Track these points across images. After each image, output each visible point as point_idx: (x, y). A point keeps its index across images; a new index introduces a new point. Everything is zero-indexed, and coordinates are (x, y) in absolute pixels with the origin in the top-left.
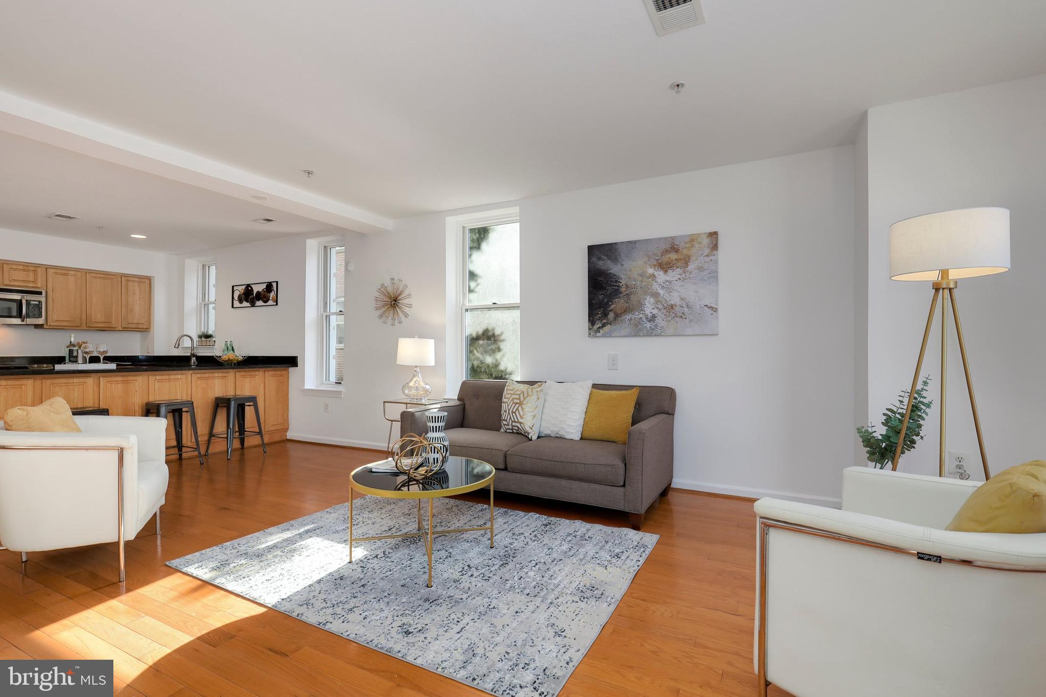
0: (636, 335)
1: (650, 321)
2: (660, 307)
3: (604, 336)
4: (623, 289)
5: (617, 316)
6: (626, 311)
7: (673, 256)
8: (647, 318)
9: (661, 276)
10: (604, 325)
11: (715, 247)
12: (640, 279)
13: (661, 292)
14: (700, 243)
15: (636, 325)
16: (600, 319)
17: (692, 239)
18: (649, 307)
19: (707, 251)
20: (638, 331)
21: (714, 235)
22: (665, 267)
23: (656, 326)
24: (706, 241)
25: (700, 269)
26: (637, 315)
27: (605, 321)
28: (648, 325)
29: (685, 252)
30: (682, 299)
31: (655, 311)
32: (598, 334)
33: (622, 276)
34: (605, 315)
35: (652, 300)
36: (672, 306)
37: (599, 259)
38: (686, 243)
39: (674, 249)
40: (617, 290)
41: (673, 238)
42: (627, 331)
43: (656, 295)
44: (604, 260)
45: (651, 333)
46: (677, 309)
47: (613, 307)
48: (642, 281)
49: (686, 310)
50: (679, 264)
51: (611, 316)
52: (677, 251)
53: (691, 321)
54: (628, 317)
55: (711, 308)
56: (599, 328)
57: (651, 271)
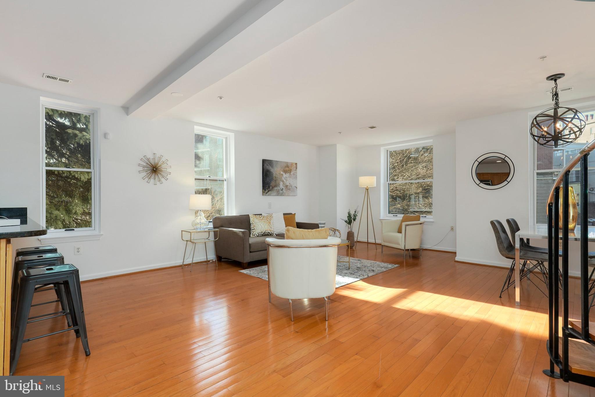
0: (278, 195)
1: (281, 190)
2: (284, 186)
3: (268, 195)
4: (274, 178)
5: (273, 188)
6: (276, 186)
7: (287, 169)
8: (281, 189)
9: (285, 175)
10: (269, 191)
11: (296, 168)
12: (279, 175)
13: (284, 180)
14: (294, 166)
15: (278, 192)
16: (268, 189)
17: (292, 164)
18: (281, 186)
19: (295, 169)
20: (279, 194)
21: (296, 164)
22: (285, 172)
23: (283, 192)
24: (295, 166)
25: (294, 174)
26: (278, 188)
27: (269, 190)
28: (281, 192)
29: (290, 168)
30: (289, 184)
31: (283, 187)
32: (267, 195)
33: (274, 173)
34: (269, 187)
35: (282, 183)
36: (287, 186)
37: (267, 165)
38: (291, 165)
39: (287, 166)
40: (273, 178)
41: (287, 162)
42: (275, 194)
43: (283, 181)
44: (269, 166)
45: (281, 195)
46: (288, 187)
47: (271, 184)
48: (279, 176)
49: (290, 187)
50: (289, 172)
51: (271, 188)
52: (288, 167)
53: (292, 191)
54: (276, 188)
55: (296, 187)
56: (267, 192)
57: (282, 173)
